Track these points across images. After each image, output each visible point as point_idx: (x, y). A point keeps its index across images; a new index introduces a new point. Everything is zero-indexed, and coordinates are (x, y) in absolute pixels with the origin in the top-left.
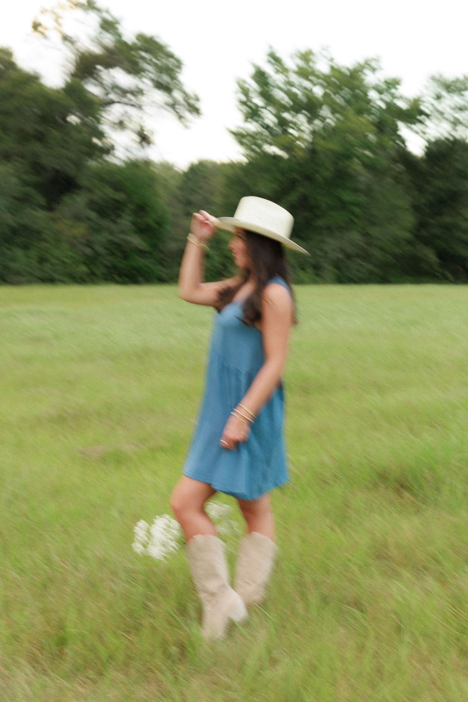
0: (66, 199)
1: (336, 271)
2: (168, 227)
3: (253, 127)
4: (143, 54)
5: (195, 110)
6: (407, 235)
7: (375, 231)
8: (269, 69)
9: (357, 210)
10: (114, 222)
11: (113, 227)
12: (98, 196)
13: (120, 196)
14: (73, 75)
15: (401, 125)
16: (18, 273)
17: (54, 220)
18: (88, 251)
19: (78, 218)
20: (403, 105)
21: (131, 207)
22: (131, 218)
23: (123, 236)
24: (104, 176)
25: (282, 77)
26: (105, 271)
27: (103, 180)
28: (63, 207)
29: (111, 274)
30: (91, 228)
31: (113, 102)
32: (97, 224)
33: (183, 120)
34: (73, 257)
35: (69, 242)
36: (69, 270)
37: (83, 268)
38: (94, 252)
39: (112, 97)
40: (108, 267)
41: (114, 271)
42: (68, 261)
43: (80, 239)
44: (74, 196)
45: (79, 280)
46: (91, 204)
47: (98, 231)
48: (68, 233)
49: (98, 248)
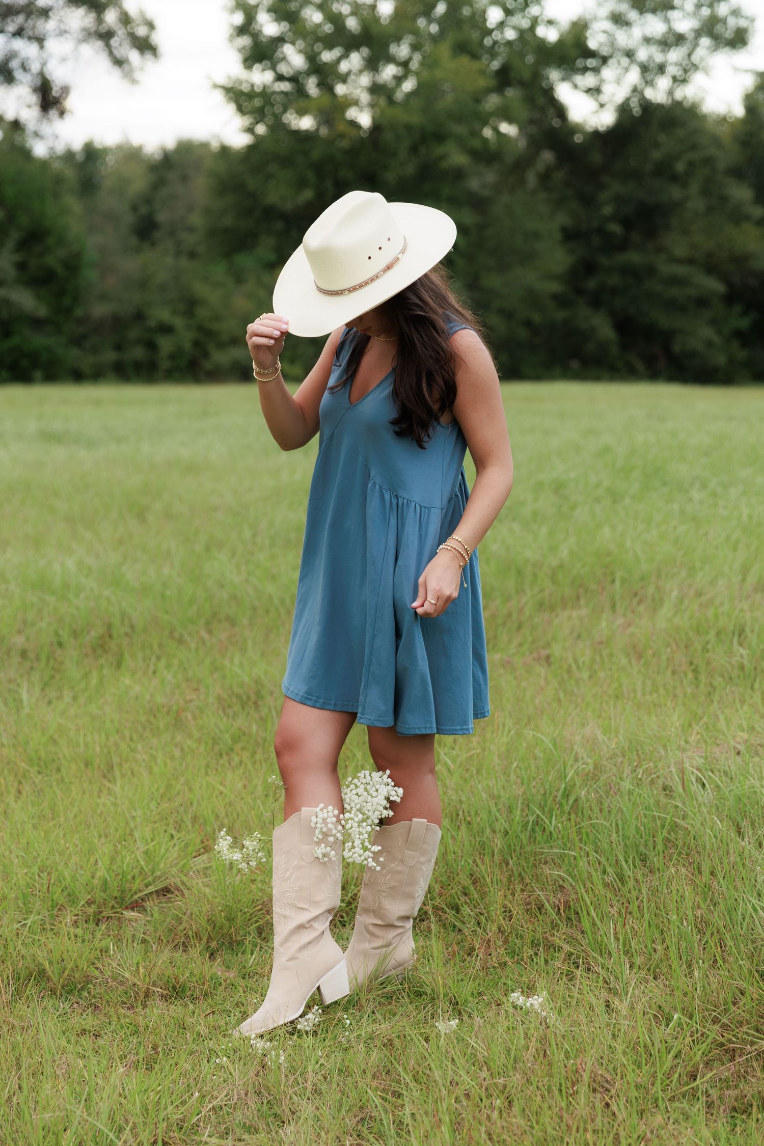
2: (91, 275)
3: (261, 77)
5: (145, 46)
6: (555, 287)
15: (554, 75)
20: (550, 35)
21: (15, 236)
22: (17, 258)
23: (2, 293)
33: (126, 67)
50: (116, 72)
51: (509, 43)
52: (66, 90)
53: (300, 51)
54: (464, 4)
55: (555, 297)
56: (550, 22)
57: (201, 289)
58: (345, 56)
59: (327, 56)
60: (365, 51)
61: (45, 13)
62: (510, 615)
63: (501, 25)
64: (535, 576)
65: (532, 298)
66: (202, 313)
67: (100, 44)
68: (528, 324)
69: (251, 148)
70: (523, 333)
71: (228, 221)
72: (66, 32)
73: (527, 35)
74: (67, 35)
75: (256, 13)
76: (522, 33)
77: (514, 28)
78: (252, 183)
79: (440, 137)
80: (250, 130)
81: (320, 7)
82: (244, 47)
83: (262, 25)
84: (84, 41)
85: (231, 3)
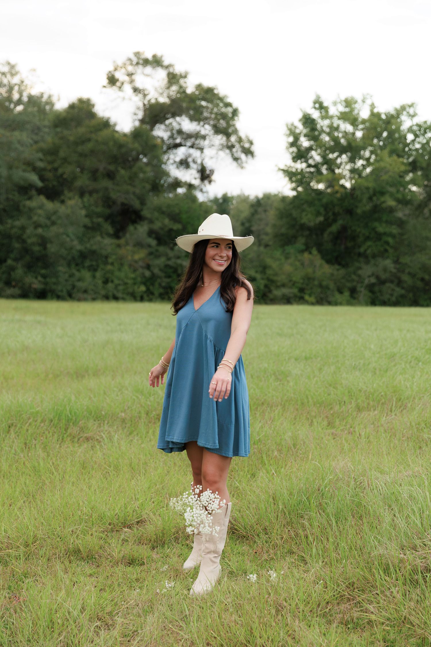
0: (131, 228)
1: (370, 294)
3: (300, 166)
4: (204, 103)
5: (248, 152)
7: (405, 259)
8: (315, 115)
9: (390, 240)
12: (157, 225)
13: (177, 226)
14: (142, 121)
16: (85, 291)
17: (119, 246)
18: (147, 274)
19: (139, 245)
23: (179, 261)
24: (164, 209)
25: (327, 122)
26: (162, 290)
27: (163, 213)
28: (128, 235)
29: (167, 293)
30: (151, 254)
31: (179, 145)
32: (157, 251)
33: (239, 161)
34: (134, 279)
35: (130, 266)
36: (130, 290)
37: (143, 288)
38: (153, 275)
39: (178, 141)
40: (164, 288)
41: (169, 291)
42: (130, 282)
43: (141, 263)
44: (138, 227)
45: (139, 298)
46: (151, 233)
47: (158, 257)
48: (130, 258)
49: (156, 271)
50: (235, 164)
51: (417, 150)
52: (212, 172)
53: (319, 154)
54: (396, 133)
57: (269, 261)
58: (340, 156)
59: (331, 156)
60: (349, 154)
61: (204, 137)
63: (413, 141)
66: (269, 272)
67: (228, 151)
68: (422, 280)
69: (295, 197)
70: (419, 284)
71: (283, 230)
73: (426, 146)
74: (213, 147)
75: (300, 137)
76: (423, 145)
77: (419, 143)
78: (295, 213)
79: (382, 193)
80: (294, 189)
81: (329, 134)
82: (293, 152)
83: (302, 142)
84: (221, 150)
85: (288, 132)
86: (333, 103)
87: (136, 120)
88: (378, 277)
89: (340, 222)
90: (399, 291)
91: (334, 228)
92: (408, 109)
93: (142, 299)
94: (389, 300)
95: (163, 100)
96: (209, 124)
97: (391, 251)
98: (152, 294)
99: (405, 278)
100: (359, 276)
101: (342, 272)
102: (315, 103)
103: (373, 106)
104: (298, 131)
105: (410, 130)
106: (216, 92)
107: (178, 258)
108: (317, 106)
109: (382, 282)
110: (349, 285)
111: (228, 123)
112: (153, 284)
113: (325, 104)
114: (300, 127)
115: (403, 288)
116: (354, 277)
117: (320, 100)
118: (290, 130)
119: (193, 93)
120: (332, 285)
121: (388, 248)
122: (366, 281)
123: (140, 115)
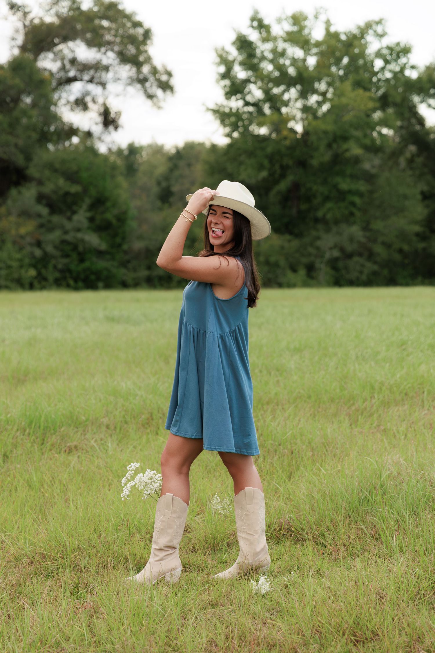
0: (13, 192)
1: (332, 272)
2: (133, 224)
3: (235, 104)
4: (105, 23)
5: (166, 86)
6: (417, 228)
7: (378, 225)
8: (254, 36)
9: (357, 200)
10: (70, 219)
11: (68, 225)
12: (48, 188)
13: (75, 189)
14: (23, 48)
15: (416, 99)
18: (38, 253)
19: (25, 214)
20: (413, 75)
21: (88, 201)
22: (88, 214)
23: (79, 235)
24: (57, 166)
25: (269, 46)
26: (57, 275)
27: (56, 171)
28: (9, 202)
29: (65, 278)
30: (41, 226)
31: (74, 79)
32: (49, 222)
33: (155, 99)
34: (20, 260)
35: (14, 243)
36: (16, 276)
37: (32, 272)
38: (46, 254)
39: (72, 74)
40: (61, 271)
41: (68, 275)
42: (15, 264)
43: (28, 239)
44: (24, 190)
45: (27, 286)
46: (40, 198)
47: (51, 230)
48: (13, 232)
49: (50, 249)
50: (149, 102)
51: (387, 80)
52: (118, 114)
53: (260, 88)
54: (359, 58)
55: (417, 235)
56: (413, 67)
58: (287, 90)
59: (276, 91)
60: (299, 87)
61: (107, 68)
62: (365, 409)
63: (383, 69)
64: (381, 389)
65: (403, 236)
67: (139, 86)
68: (401, 251)
69: (230, 146)
70: (397, 257)
72: (119, 79)
73: (399, 75)
74: (119, 81)
75: (233, 65)
76: (395, 74)
77: (390, 71)
78: (230, 167)
79: (345, 138)
80: (229, 135)
81: (272, 61)
82: (225, 86)
83: (236, 73)
84: (130, 84)
85: (218, 60)
86: (277, 20)
87: (14, 46)
88: (342, 250)
89: (290, 179)
90: (370, 267)
91: (283, 186)
92: (374, 27)
93: (31, 287)
94: (358, 279)
95: (50, 19)
96: (112, 50)
97: (358, 213)
98: (45, 279)
99: (378, 249)
100: (318, 248)
101: (295, 243)
102: (253, 20)
103: (328, 23)
104: (231, 58)
105: (379, 54)
106: (120, 7)
107: (79, 230)
108: (255, 24)
109: (349, 256)
110: (304, 260)
111: (138, 49)
112: (45, 267)
113: (266, 22)
114: (234, 53)
115: (375, 263)
116: (311, 250)
117: (259, 16)
118: (221, 56)
119: (90, 11)
120: (282, 262)
121: (354, 210)
122: (328, 255)
123: (20, 40)
